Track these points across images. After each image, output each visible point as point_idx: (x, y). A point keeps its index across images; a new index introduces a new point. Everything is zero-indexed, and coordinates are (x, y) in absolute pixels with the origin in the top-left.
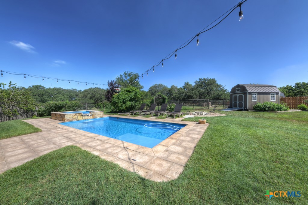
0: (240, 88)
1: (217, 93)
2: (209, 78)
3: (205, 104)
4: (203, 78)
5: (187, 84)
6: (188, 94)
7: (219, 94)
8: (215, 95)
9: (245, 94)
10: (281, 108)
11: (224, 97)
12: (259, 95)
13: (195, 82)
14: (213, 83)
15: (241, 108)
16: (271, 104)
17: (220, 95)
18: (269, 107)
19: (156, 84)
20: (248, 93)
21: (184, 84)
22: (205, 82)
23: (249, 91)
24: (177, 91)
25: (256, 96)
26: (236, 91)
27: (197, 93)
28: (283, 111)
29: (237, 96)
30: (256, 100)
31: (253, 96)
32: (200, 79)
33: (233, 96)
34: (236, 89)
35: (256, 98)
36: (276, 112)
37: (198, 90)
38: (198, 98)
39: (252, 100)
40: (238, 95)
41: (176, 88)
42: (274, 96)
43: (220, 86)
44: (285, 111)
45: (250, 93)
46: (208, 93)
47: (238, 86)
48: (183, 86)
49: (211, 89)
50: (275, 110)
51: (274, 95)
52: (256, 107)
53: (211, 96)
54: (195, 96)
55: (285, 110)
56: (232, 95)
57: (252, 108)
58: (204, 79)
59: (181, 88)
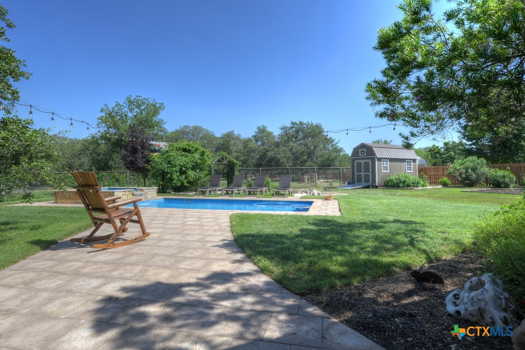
0: (365, 150)
1: (327, 156)
2: (310, 123)
3: (306, 177)
4: (298, 122)
5: (262, 131)
6: (269, 154)
7: (331, 158)
8: (323, 159)
9: (372, 160)
10: (418, 183)
11: (340, 163)
12: (391, 163)
13: (282, 129)
14: (319, 134)
15: (367, 184)
16: (406, 177)
17: (333, 160)
18: (404, 182)
19: (187, 126)
20: (376, 159)
21: (257, 130)
22: (302, 131)
23: (378, 156)
24: (241, 147)
25: (387, 164)
26: (360, 155)
27: (289, 154)
28: (420, 188)
29: (360, 163)
30: (387, 170)
31: (383, 164)
32: (293, 123)
33: (355, 163)
34: (360, 150)
35: (387, 167)
36: (411, 189)
37: (290, 148)
38: (291, 164)
39: (383, 170)
40: (362, 162)
41: (238, 138)
42: (410, 165)
43: (330, 141)
44: (423, 188)
45: (380, 159)
46: (309, 154)
47: (363, 146)
48: (254, 134)
49: (315, 147)
50: (409, 186)
51: (410, 162)
52: (388, 182)
53: (315, 159)
54: (285, 160)
55: (422, 186)
56: (353, 161)
57: (383, 184)
58: (301, 123)
59: (249, 140)
